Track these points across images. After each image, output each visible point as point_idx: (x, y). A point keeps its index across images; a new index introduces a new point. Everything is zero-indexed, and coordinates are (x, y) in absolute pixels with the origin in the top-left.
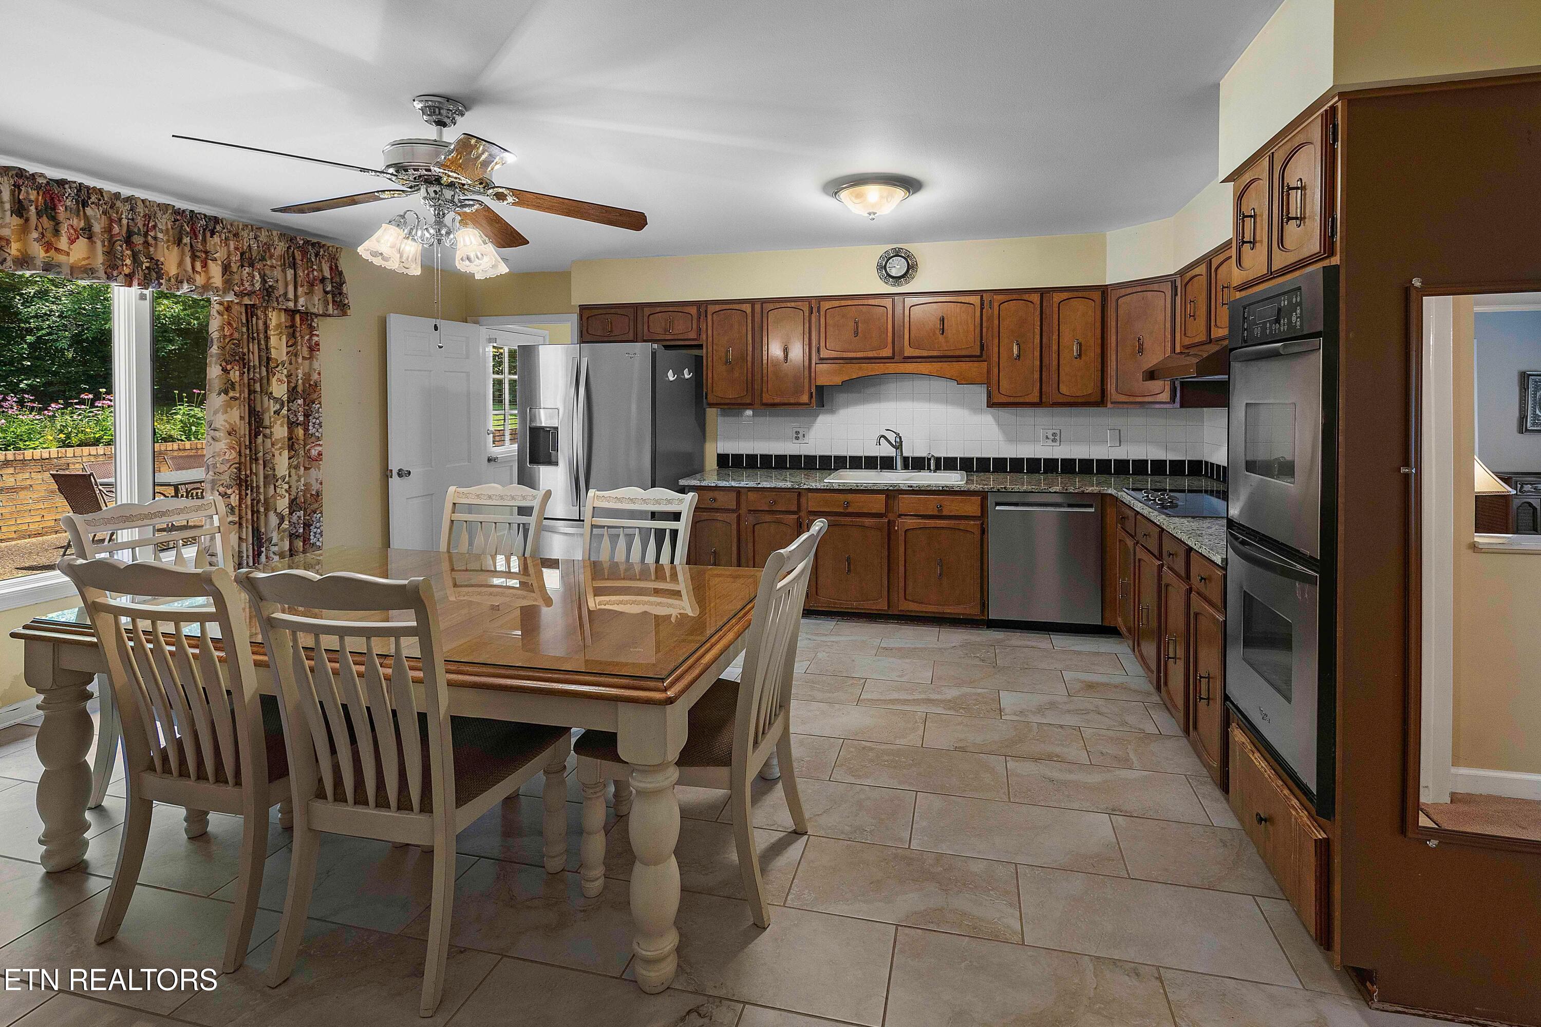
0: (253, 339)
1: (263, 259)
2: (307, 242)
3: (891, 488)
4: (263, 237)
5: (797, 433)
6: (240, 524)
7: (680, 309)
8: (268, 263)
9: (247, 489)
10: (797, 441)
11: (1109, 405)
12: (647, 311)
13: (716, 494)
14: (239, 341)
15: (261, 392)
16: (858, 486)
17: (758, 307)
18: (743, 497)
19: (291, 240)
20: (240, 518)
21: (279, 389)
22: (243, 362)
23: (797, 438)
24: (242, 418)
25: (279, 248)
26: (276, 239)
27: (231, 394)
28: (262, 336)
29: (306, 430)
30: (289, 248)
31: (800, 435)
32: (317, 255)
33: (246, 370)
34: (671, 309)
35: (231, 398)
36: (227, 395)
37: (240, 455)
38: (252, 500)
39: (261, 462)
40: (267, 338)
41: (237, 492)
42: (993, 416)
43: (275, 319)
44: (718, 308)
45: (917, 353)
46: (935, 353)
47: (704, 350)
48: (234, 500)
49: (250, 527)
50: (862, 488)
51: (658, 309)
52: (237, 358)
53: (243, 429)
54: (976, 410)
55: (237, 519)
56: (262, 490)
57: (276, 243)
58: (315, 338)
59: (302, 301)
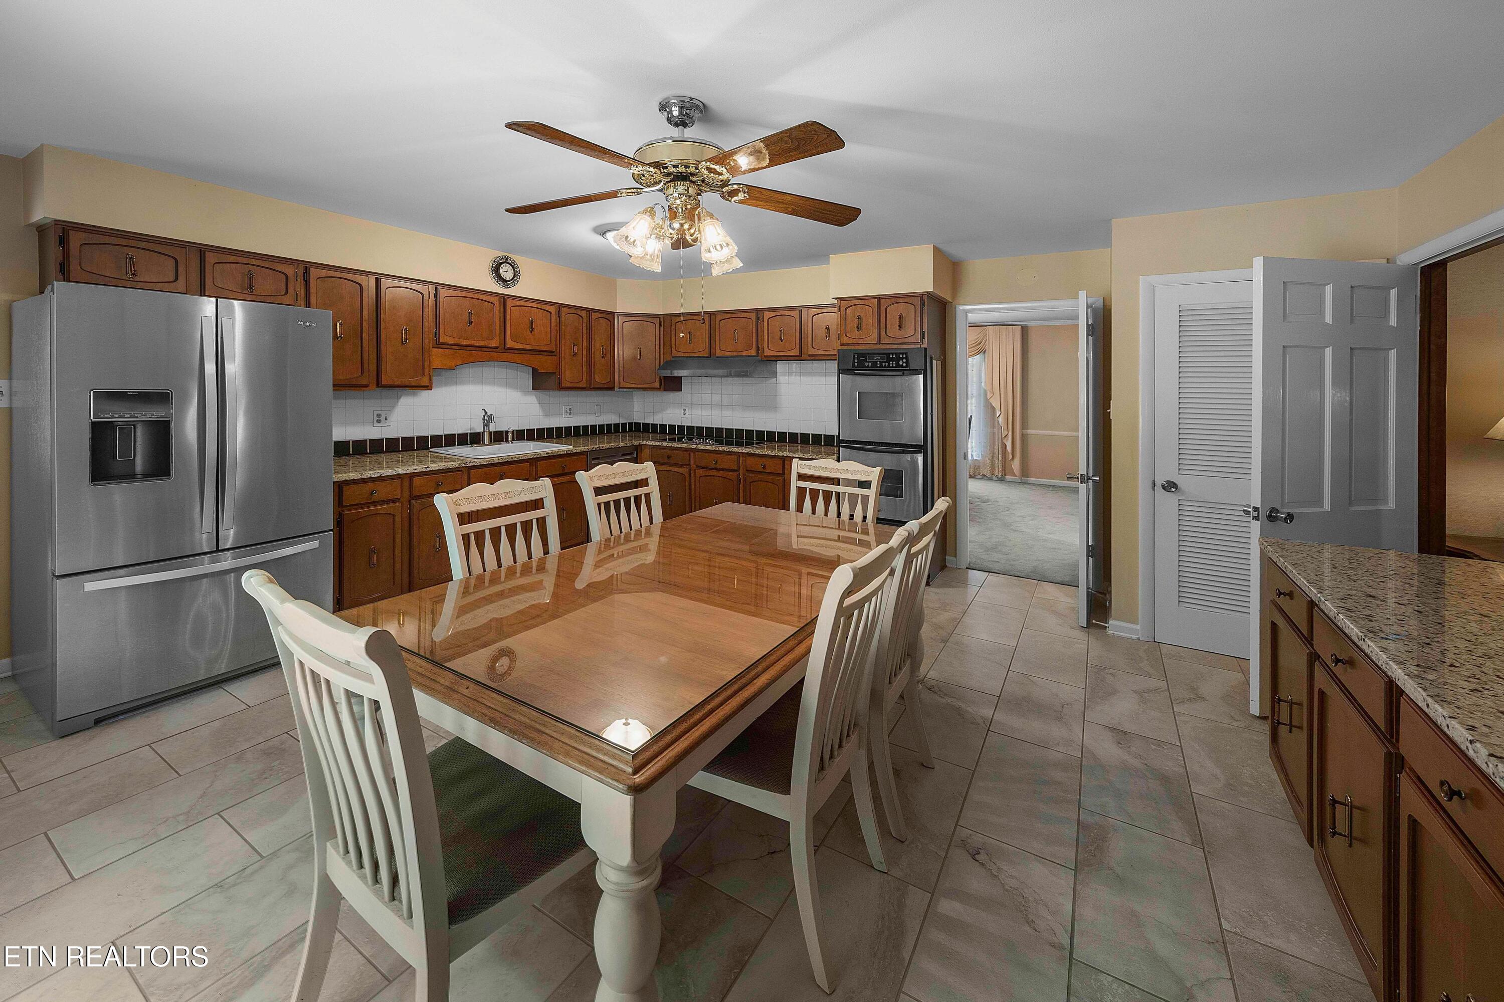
3: (535, 457)
5: (379, 416)
7: (266, 265)
10: (379, 425)
11: (616, 389)
12: (212, 258)
16: (512, 458)
18: (407, 485)
23: (379, 421)
31: (382, 418)
34: (253, 262)
42: (536, 396)
45: (516, 346)
46: (528, 347)
50: (515, 459)
51: (231, 258)
54: (525, 392)
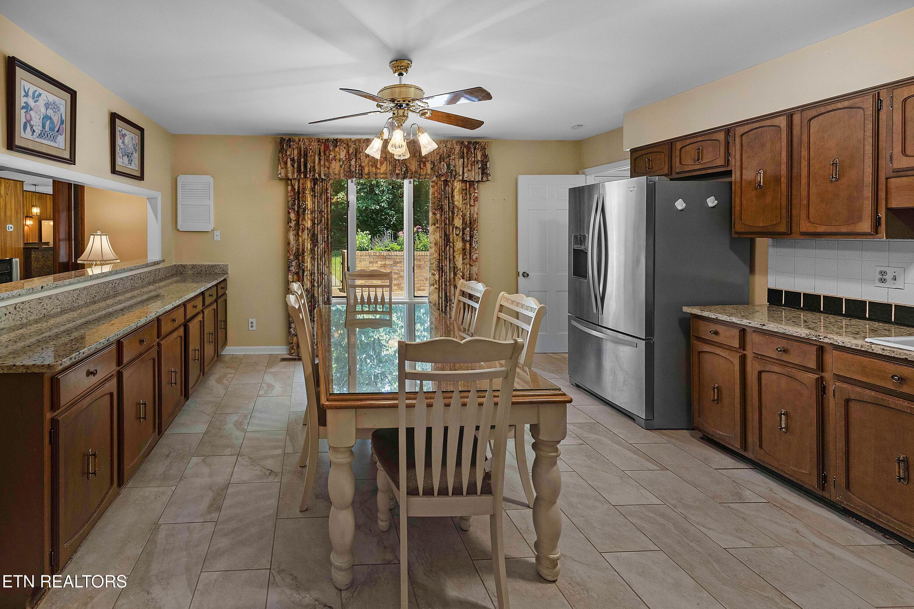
0: (446, 197)
1: (449, 156)
2: (469, 143)
4: (449, 146)
5: (883, 273)
6: (439, 290)
7: (707, 138)
8: (452, 158)
9: (442, 273)
10: (884, 285)
12: (679, 145)
13: (719, 328)
14: (440, 199)
15: (449, 224)
17: (797, 118)
18: (748, 338)
19: (462, 144)
20: (439, 287)
21: (458, 222)
22: (441, 209)
23: (882, 281)
24: (441, 237)
25: (457, 149)
26: (455, 145)
27: (436, 225)
28: (450, 196)
29: (471, 245)
30: (461, 148)
31: (889, 277)
32: (475, 149)
33: (443, 213)
34: (699, 139)
35: (437, 227)
36: (435, 225)
37: (440, 256)
38: (445, 279)
39: (448, 260)
40: (453, 196)
41: (438, 273)
43: (458, 186)
44: (746, 128)
47: (733, 176)
48: (437, 277)
49: (444, 292)
51: (688, 142)
52: (439, 207)
53: (441, 242)
55: (437, 287)
56: (448, 274)
57: (455, 147)
58: (476, 195)
59: (466, 175)
